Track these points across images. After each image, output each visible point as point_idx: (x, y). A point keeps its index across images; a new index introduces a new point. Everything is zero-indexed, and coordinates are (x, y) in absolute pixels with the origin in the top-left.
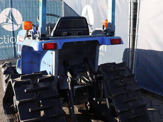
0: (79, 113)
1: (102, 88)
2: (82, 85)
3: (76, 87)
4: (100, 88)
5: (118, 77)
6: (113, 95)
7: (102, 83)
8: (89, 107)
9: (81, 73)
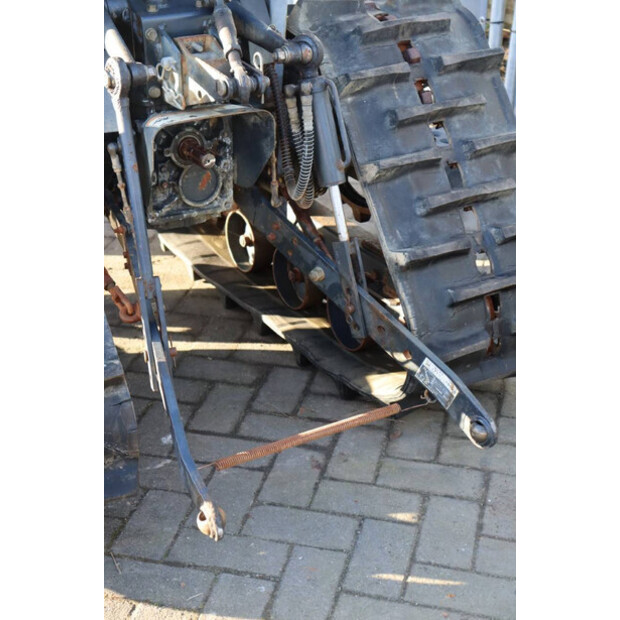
0: (201, 285)
1: (308, 126)
2: (189, 108)
3: (156, 123)
4: (295, 129)
5: (401, 67)
6: (371, 172)
7: (306, 100)
8: (251, 250)
9: (184, 41)
